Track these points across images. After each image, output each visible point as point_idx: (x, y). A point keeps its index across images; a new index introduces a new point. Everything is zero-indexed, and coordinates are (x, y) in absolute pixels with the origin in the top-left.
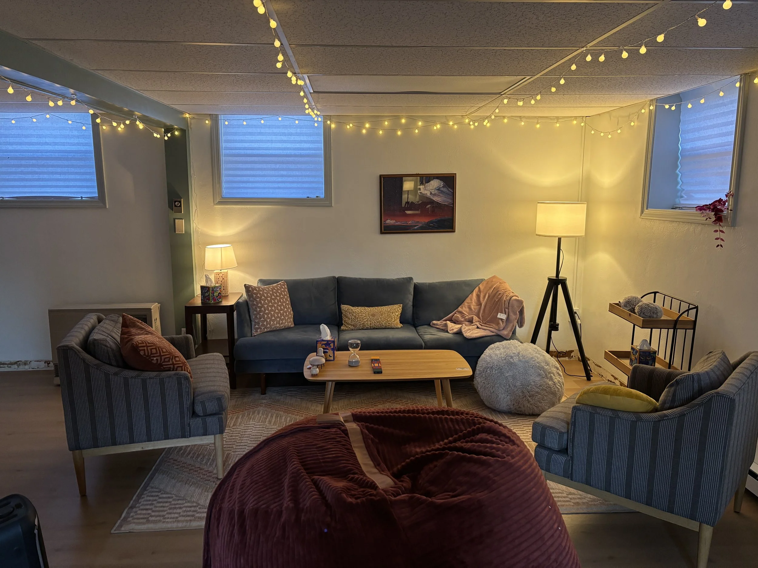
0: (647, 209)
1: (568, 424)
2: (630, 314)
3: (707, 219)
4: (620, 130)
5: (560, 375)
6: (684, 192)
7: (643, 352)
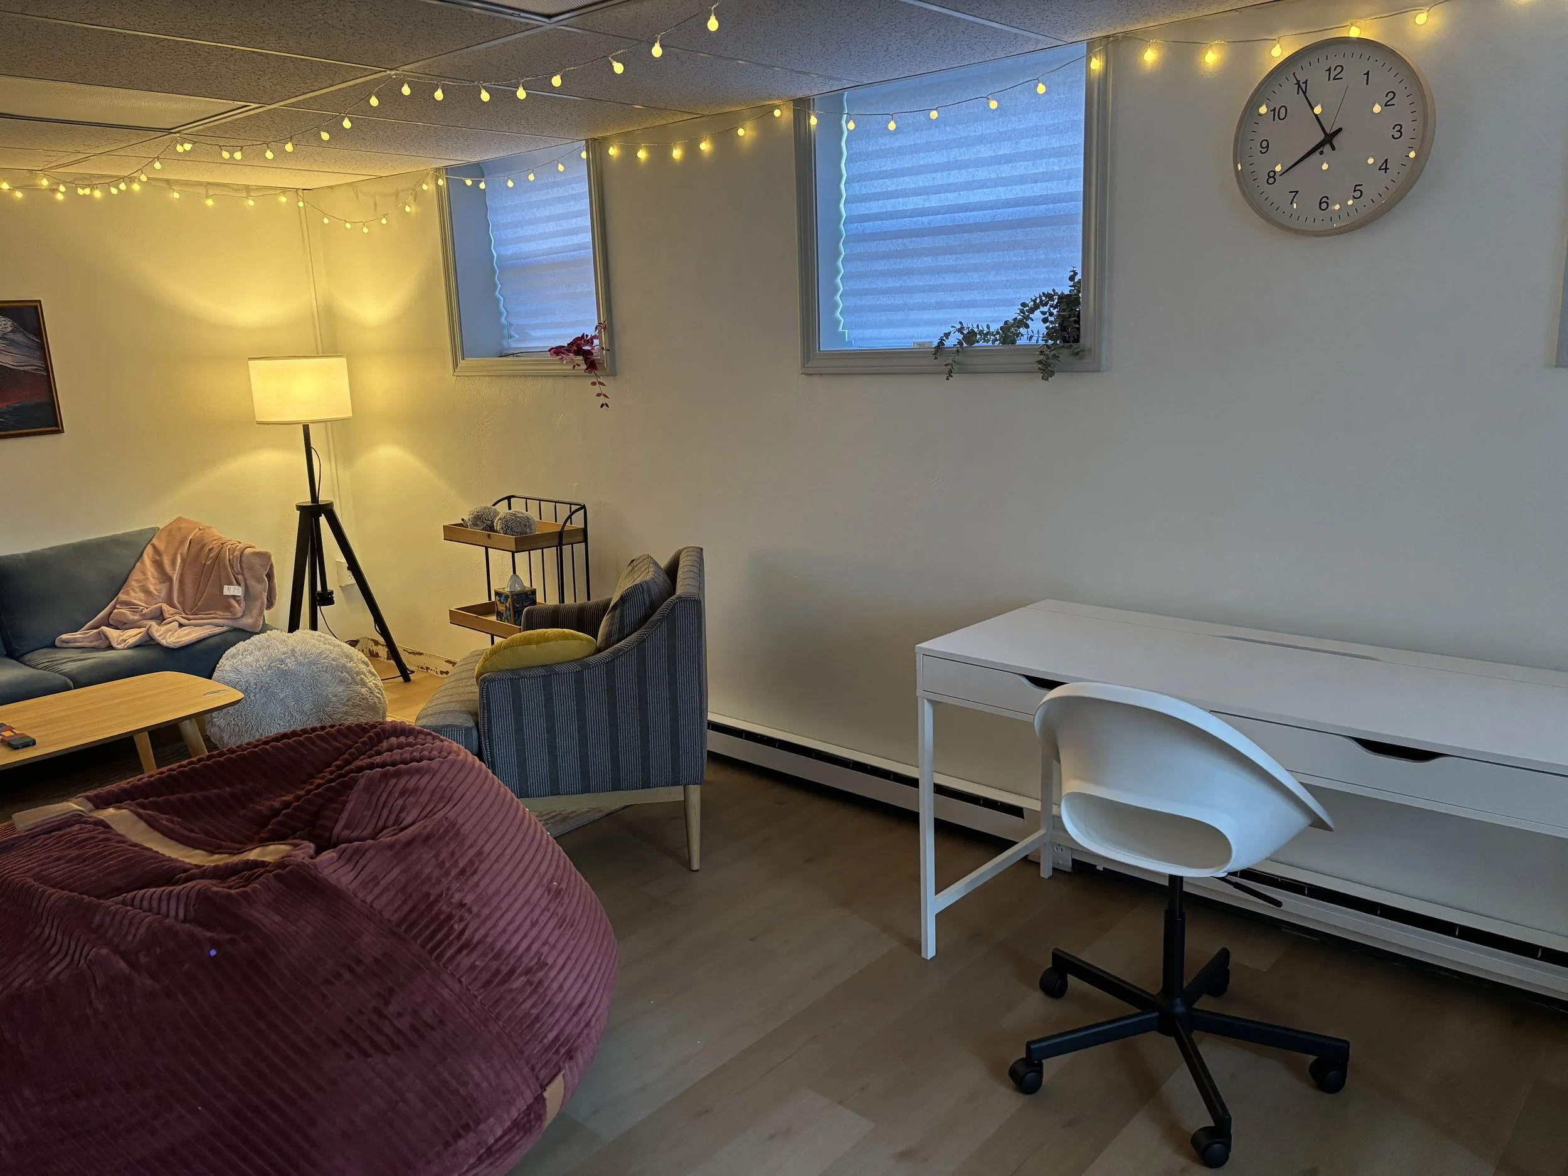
0: (463, 359)
1: (474, 715)
2: (489, 535)
3: (574, 366)
4: (384, 219)
5: (373, 674)
6: (513, 328)
7: (517, 595)
